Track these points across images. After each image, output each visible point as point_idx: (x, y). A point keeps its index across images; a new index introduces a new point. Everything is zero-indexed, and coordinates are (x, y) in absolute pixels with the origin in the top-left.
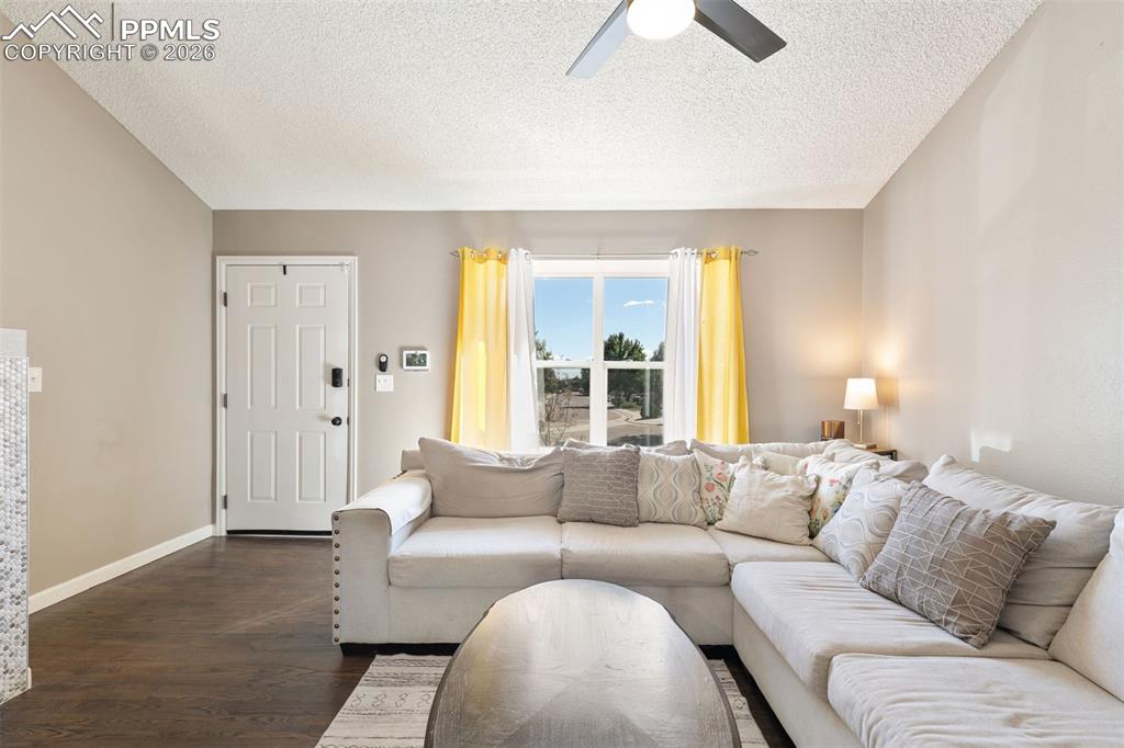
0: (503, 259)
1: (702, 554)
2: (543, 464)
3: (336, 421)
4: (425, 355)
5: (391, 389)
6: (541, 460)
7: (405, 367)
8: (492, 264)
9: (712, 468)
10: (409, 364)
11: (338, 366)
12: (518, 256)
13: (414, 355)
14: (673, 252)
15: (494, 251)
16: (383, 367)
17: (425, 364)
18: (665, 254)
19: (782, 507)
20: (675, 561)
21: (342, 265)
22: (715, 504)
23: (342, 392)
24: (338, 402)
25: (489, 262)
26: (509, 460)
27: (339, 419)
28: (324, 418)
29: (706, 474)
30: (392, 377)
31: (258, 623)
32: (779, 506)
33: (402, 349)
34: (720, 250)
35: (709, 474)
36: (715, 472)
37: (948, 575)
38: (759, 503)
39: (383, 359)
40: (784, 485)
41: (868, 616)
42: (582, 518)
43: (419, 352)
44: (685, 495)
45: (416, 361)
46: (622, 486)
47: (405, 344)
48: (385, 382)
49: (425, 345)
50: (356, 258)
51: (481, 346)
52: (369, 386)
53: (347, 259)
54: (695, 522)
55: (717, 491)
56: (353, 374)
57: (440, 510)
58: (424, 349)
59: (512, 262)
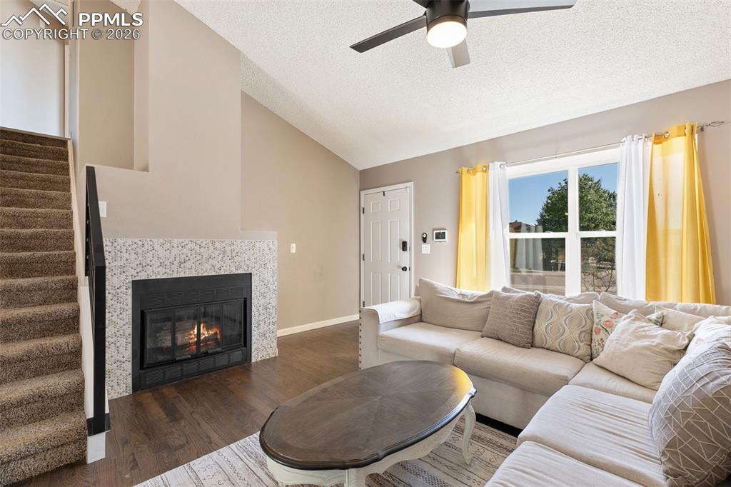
0: (486, 169)
1: (547, 373)
2: (480, 299)
3: (404, 269)
4: (444, 233)
5: (429, 252)
6: (480, 297)
7: (435, 240)
8: (479, 175)
9: (602, 316)
10: (437, 238)
11: (405, 240)
12: (495, 167)
13: (439, 233)
14: (623, 141)
15: (480, 166)
16: (424, 240)
17: (444, 238)
18: (616, 144)
19: (641, 354)
20: (524, 372)
21: (406, 188)
22: (599, 344)
23: (406, 254)
24: (406, 258)
25: (477, 174)
26: (463, 295)
27: (405, 267)
28: (399, 267)
29: (596, 320)
30: (429, 245)
31: (348, 356)
32: (636, 352)
33: (434, 230)
34: (673, 130)
35: (598, 320)
36: (604, 319)
37: (675, 422)
38: (622, 347)
39: (425, 235)
40: (655, 337)
41: (600, 435)
42: (494, 336)
43: (442, 231)
44: (571, 333)
45: (440, 236)
46: (520, 319)
47: (436, 227)
48: (426, 248)
49: (444, 227)
50: (412, 183)
51: (474, 225)
52: (418, 250)
53: (408, 184)
54: (578, 354)
55: (602, 334)
56: (411, 245)
57: (424, 319)
58: (445, 229)
59: (491, 172)
